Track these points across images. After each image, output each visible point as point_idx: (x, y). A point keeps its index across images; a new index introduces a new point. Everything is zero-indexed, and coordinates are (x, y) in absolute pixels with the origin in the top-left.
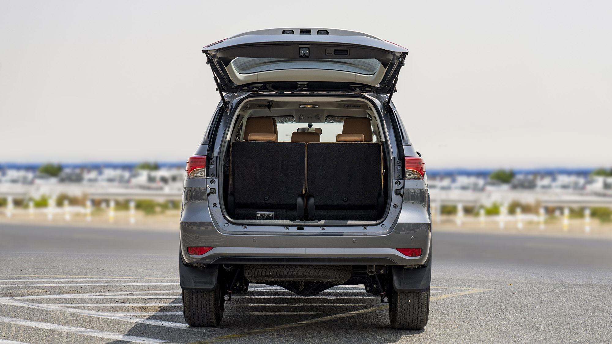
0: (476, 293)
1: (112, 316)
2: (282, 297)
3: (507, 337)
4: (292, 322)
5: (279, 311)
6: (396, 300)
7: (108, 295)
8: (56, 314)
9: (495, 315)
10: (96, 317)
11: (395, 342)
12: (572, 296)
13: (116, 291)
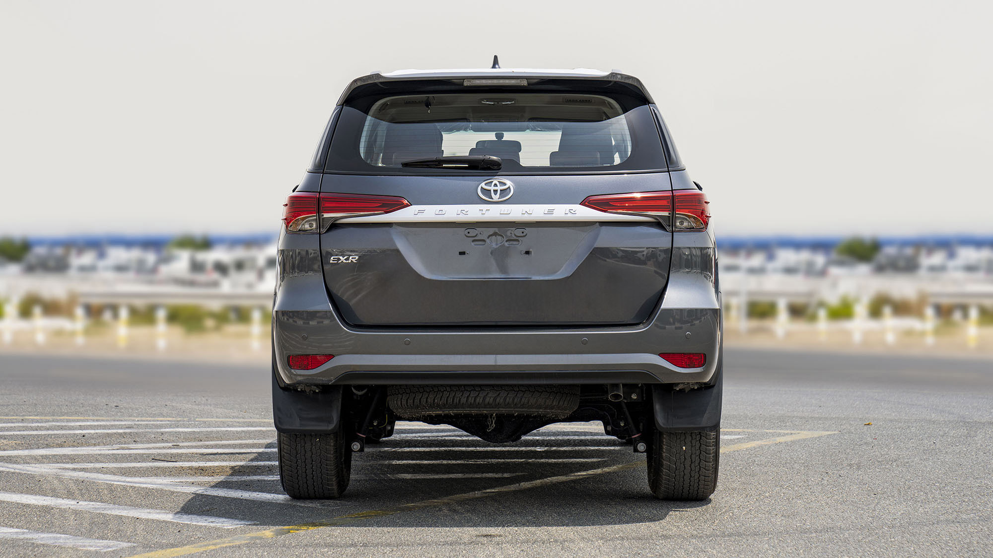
0: (805, 440)
1: (149, 484)
2: (451, 448)
3: (859, 511)
4: (474, 490)
5: (449, 473)
6: (659, 446)
7: (136, 449)
8: (48, 481)
9: (838, 476)
10: (121, 485)
11: (658, 520)
12: (980, 442)
13: (148, 442)
